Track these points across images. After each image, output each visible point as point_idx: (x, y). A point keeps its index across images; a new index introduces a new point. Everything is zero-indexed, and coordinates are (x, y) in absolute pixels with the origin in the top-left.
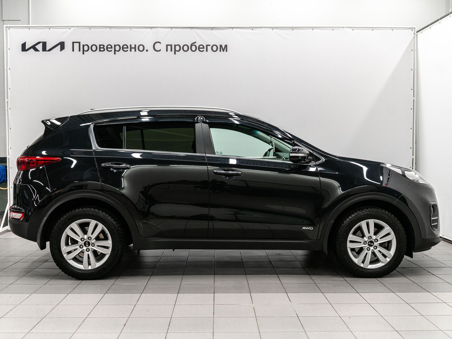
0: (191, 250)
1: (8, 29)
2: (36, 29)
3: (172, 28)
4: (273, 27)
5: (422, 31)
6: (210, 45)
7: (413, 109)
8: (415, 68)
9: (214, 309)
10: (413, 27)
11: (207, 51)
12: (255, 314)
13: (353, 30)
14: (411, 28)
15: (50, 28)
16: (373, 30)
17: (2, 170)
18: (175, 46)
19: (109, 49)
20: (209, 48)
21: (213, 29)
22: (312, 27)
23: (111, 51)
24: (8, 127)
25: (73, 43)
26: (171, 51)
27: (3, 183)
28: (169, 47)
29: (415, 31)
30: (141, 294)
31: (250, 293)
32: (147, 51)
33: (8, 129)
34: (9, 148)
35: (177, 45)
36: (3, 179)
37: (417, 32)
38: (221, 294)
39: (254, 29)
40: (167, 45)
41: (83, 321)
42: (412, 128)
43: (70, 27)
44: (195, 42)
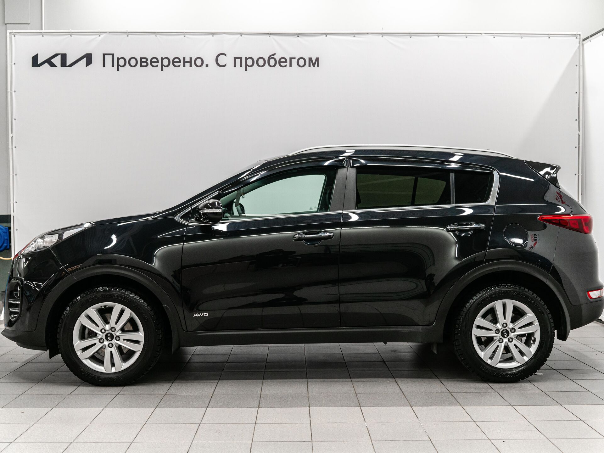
0: (271, 345)
1: (13, 36)
2: (52, 35)
3: (241, 34)
4: (384, 33)
5: (590, 38)
6: (295, 58)
7: (577, 148)
8: (581, 90)
9: (311, 429)
10: (578, 34)
11: (291, 66)
12: (370, 437)
13: (494, 37)
14: (575, 35)
15: (71, 34)
16: (523, 37)
17: (4, 232)
18: (246, 59)
19: (154, 64)
20: (294, 62)
21: (299, 36)
22: (438, 33)
23: (157, 66)
24: (13, 173)
25: (104, 55)
26: (241, 66)
27: (5, 251)
28: (238, 61)
29: (580, 39)
30: (206, 409)
31: (360, 407)
32: (207, 66)
33: (13, 176)
34: (15, 202)
35: (249, 58)
36: (5, 245)
37: (583, 40)
38: (320, 408)
39: (356, 36)
40: (235, 58)
41: (129, 448)
42: (577, 174)
43: (99, 33)
44: (274, 54)
